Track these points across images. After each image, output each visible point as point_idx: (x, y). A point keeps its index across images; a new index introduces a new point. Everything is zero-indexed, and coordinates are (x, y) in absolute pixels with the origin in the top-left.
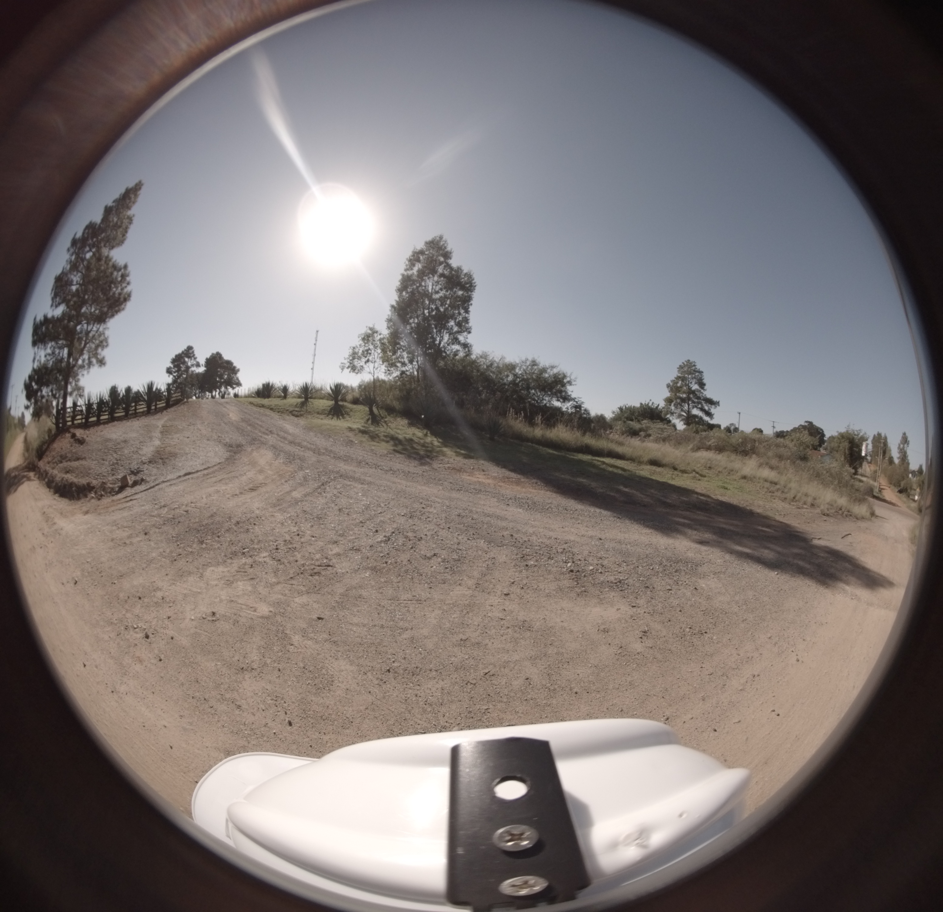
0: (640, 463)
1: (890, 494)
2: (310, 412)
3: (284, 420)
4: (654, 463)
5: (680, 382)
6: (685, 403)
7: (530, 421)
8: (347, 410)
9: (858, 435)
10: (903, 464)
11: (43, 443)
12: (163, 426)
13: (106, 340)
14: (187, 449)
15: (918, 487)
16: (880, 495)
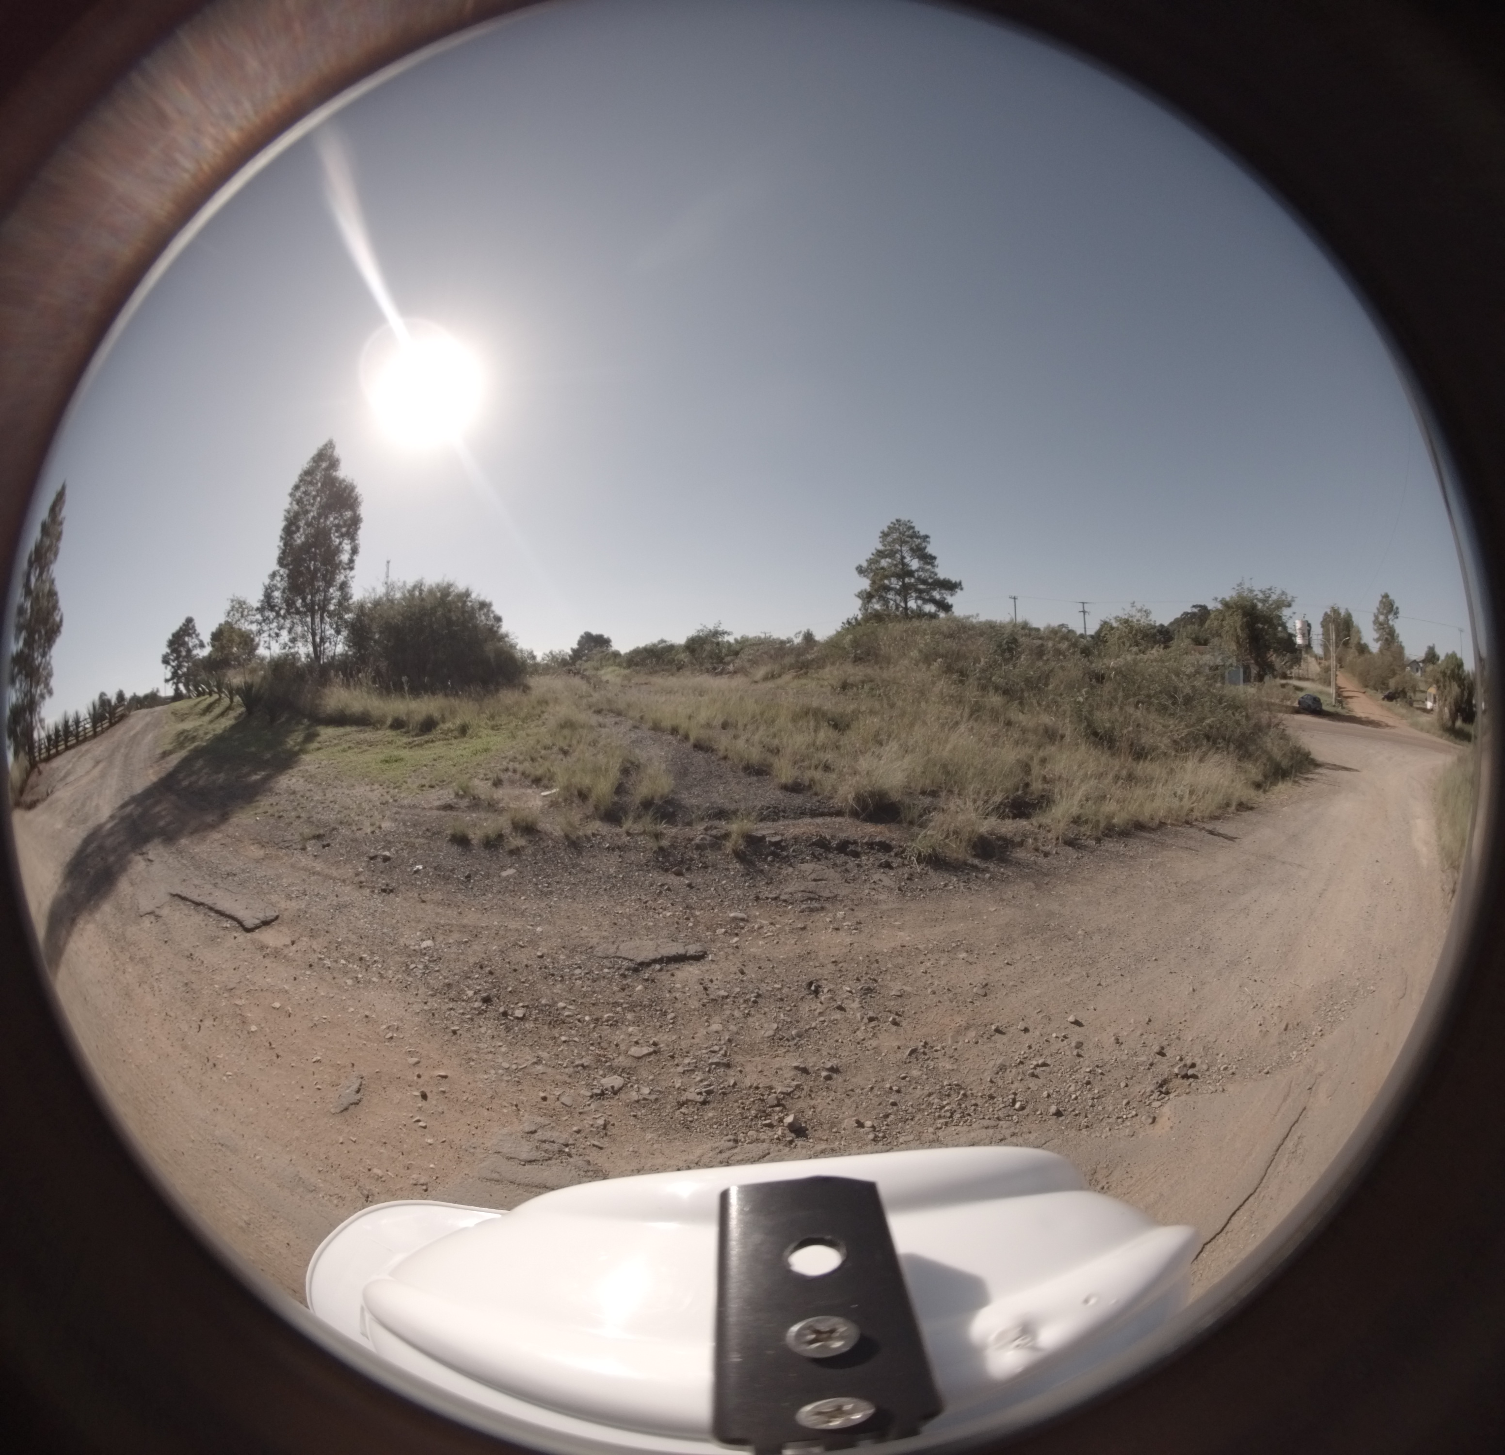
1: (1364, 702)
5: (885, 560)
10: (1389, 648)
15: (1431, 686)
16: (1339, 710)
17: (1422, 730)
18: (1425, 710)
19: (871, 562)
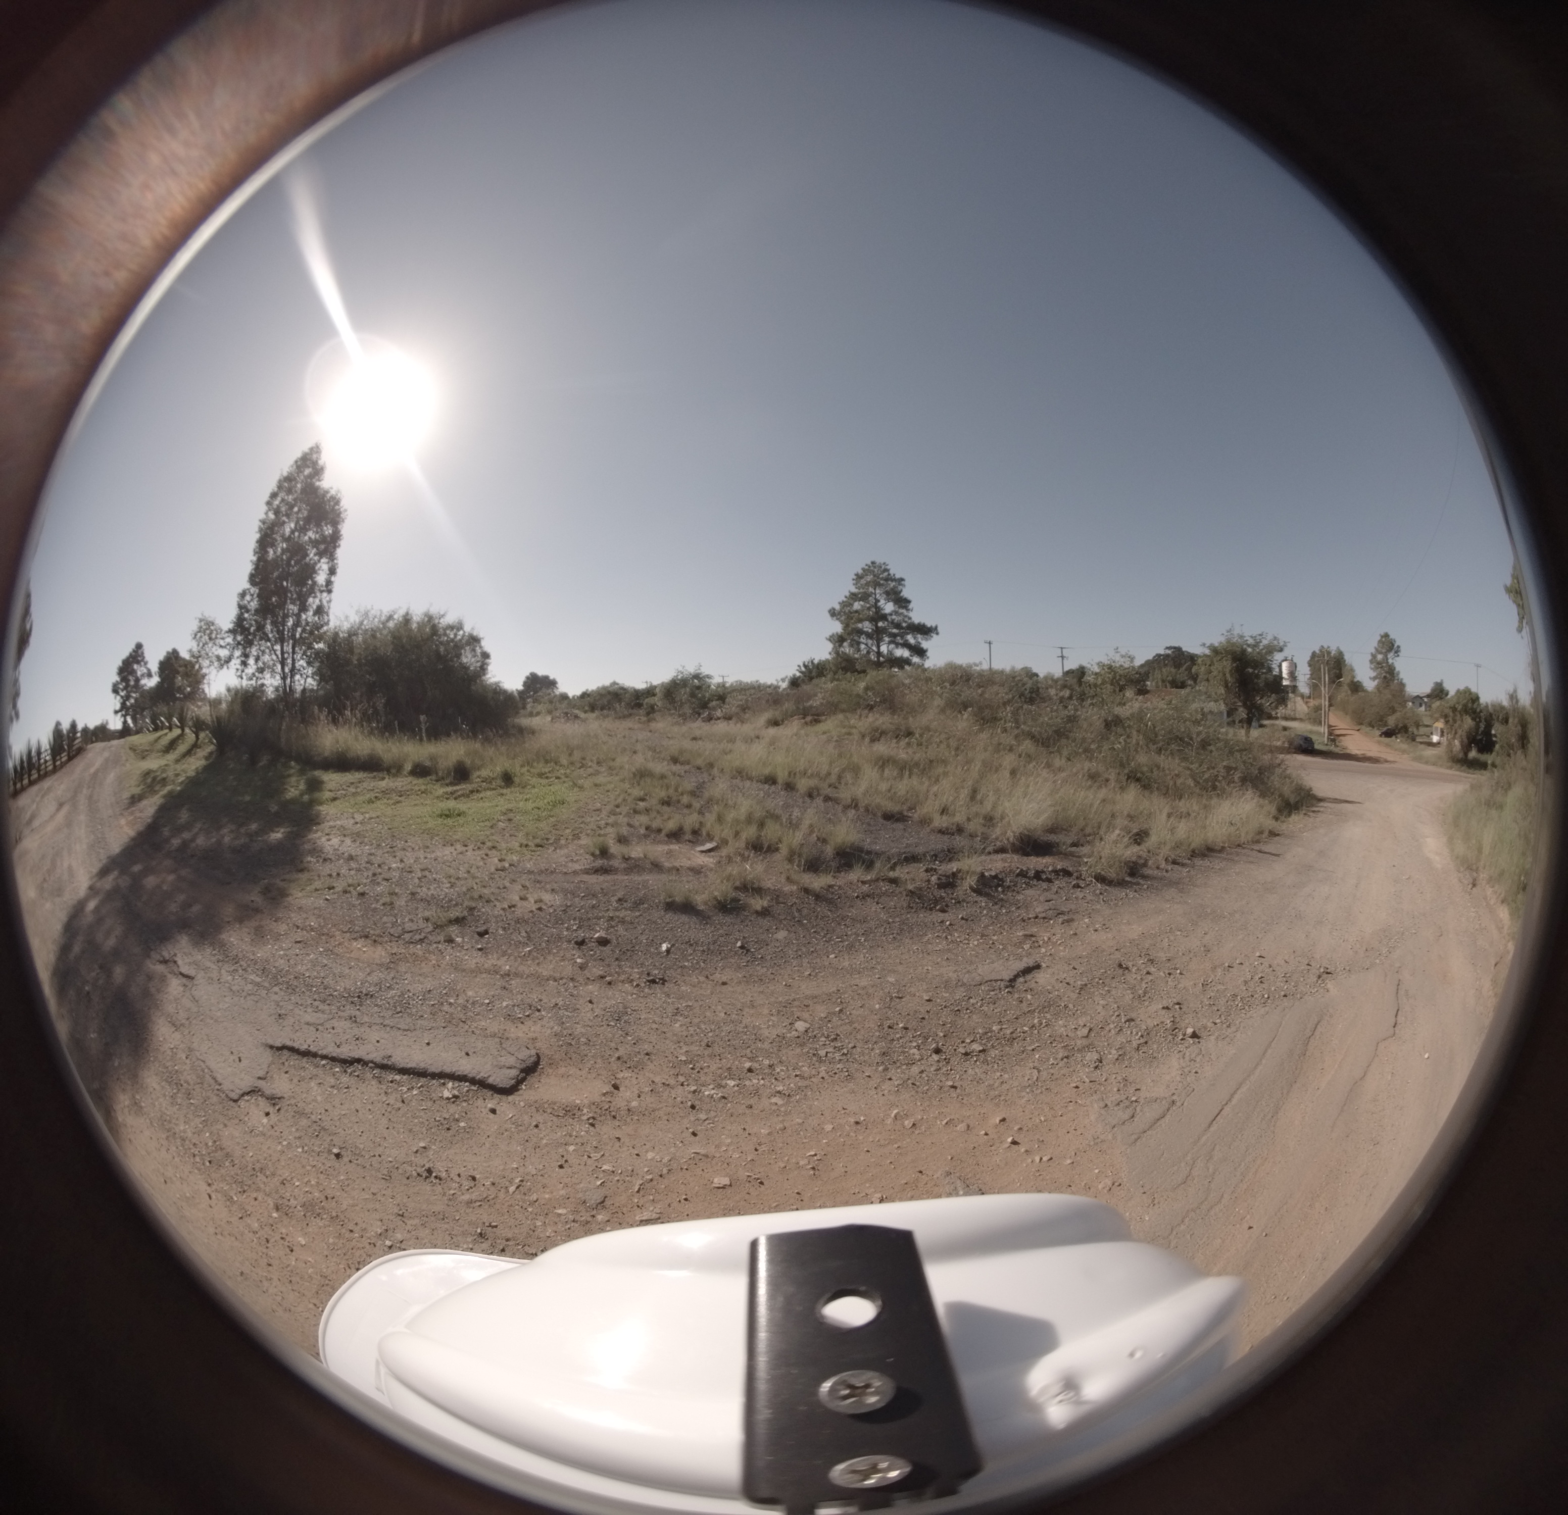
1: (1363, 743)
5: (858, 603)
10: (1389, 687)
15: (1437, 720)
16: (1332, 748)
17: (1427, 763)
18: (1431, 744)
19: (844, 604)
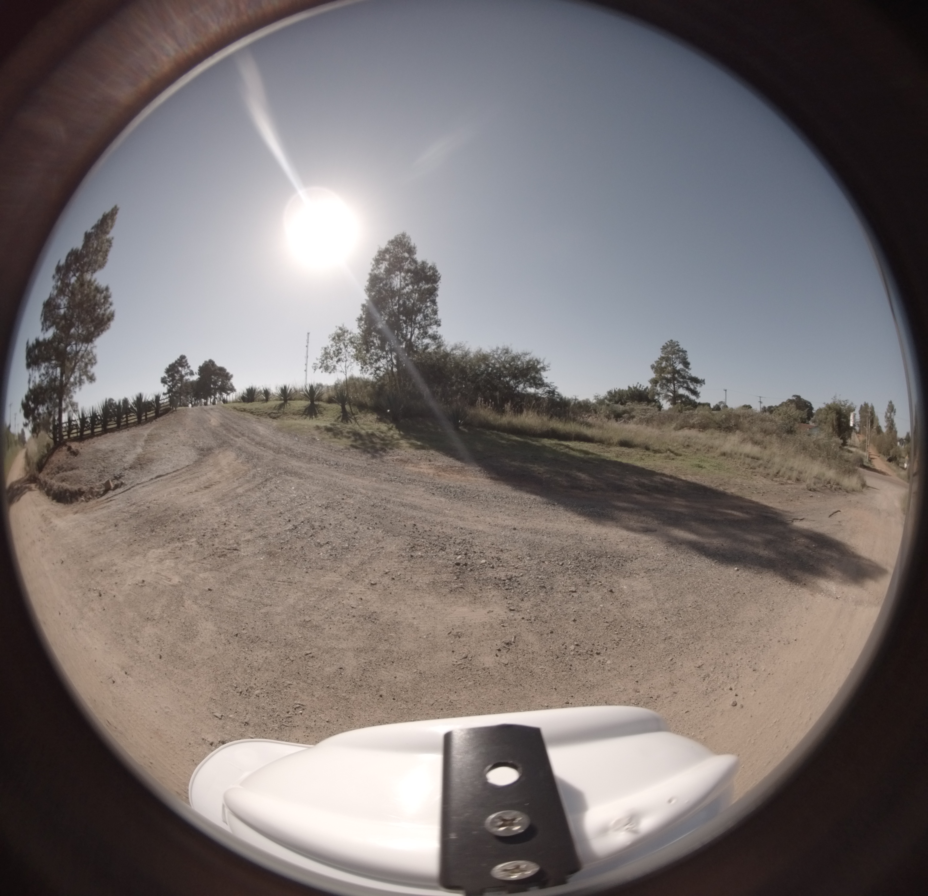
0: (610, 445)
1: (880, 463)
2: (286, 413)
3: (260, 422)
4: (625, 444)
5: (664, 363)
6: (670, 383)
7: (499, 409)
8: (321, 409)
9: (844, 406)
10: (891, 432)
11: (43, 457)
12: (148, 435)
13: (94, 358)
14: (164, 455)
16: (871, 465)
18: (903, 468)
19: (657, 363)
